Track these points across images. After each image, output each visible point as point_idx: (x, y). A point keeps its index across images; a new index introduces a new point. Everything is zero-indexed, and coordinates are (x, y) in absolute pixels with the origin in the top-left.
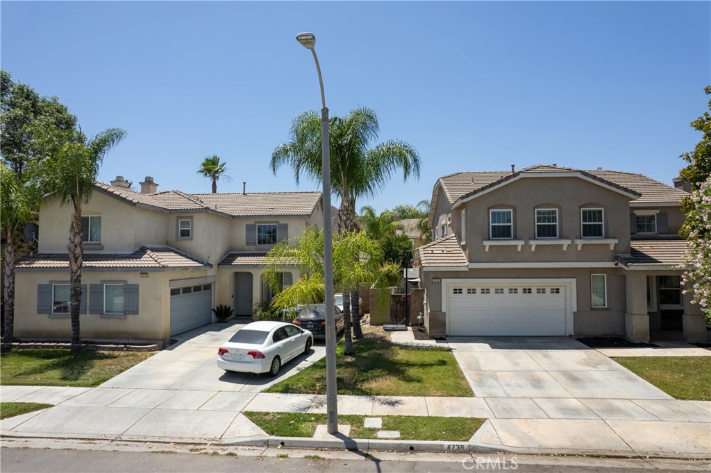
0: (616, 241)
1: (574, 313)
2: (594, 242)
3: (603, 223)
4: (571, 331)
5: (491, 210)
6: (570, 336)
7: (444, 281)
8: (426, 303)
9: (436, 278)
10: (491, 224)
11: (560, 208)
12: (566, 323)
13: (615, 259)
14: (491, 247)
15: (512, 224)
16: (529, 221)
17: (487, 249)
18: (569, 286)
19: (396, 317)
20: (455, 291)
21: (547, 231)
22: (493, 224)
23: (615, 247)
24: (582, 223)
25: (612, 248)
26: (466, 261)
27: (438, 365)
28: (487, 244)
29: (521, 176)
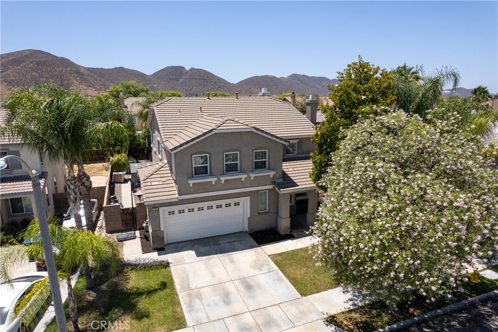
0: (274, 173)
1: (248, 218)
2: (261, 174)
3: (267, 160)
4: (246, 228)
5: (193, 156)
6: (246, 232)
7: (161, 209)
8: (149, 221)
9: (155, 208)
10: (194, 166)
11: (240, 152)
12: (243, 223)
13: (274, 183)
14: (193, 184)
15: (208, 165)
16: (219, 162)
17: (191, 185)
18: (246, 201)
19: (127, 224)
20: (170, 213)
21: (232, 169)
22: (195, 166)
23: (273, 176)
24: (254, 161)
25: (272, 177)
26: (176, 192)
27: (160, 289)
28: (191, 182)
29: (214, 132)
